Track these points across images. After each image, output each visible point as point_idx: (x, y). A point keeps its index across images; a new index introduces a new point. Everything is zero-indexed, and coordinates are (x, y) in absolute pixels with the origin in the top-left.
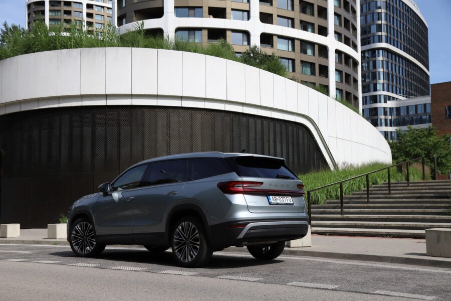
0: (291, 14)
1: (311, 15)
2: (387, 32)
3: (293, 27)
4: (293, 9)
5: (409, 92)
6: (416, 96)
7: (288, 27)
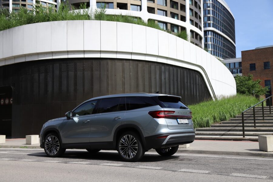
0: (165, 8)
1: (176, 9)
2: (213, 21)
3: (166, 15)
4: (166, 5)
5: (225, 56)
6: (229, 58)
7: (163, 15)
